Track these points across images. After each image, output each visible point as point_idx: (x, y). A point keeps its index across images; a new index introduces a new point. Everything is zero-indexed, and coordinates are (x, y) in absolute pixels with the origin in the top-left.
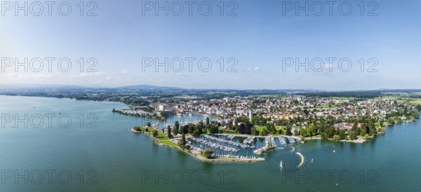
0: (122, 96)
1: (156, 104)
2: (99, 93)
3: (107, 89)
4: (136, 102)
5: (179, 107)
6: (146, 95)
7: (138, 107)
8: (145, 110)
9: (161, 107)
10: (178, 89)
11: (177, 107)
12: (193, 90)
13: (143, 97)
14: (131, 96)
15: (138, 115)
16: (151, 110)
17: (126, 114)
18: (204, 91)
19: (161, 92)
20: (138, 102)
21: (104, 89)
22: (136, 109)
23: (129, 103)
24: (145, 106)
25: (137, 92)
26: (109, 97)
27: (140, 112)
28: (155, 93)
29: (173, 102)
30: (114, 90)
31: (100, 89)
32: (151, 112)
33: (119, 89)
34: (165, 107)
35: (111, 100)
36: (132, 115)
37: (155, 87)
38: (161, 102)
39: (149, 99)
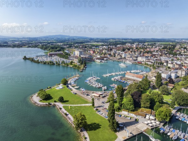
0: (41, 43)
1: (70, 49)
2: (21, 41)
3: (30, 38)
4: (52, 48)
5: (94, 52)
6: (62, 42)
7: (53, 53)
8: (61, 56)
9: (77, 53)
10: (86, 38)
11: (92, 52)
12: (97, 39)
13: (59, 44)
14: (49, 43)
15: (52, 64)
16: (67, 56)
17: (38, 62)
18: (106, 39)
19: (74, 40)
20: (54, 48)
21: (27, 38)
22: (51, 55)
23: (45, 49)
24: (60, 52)
25: (55, 40)
26: (29, 44)
27: (55, 59)
28: (68, 40)
29: (85, 47)
30: (35, 39)
31: (24, 38)
32: (67, 58)
33: (40, 38)
34: (81, 53)
35: (29, 47)
36: (45, 63)
37: (69, 36)
38: (76, 47)
39: (65, 45)
